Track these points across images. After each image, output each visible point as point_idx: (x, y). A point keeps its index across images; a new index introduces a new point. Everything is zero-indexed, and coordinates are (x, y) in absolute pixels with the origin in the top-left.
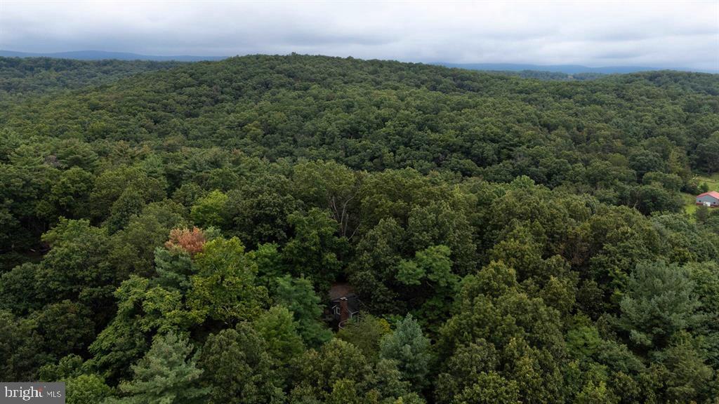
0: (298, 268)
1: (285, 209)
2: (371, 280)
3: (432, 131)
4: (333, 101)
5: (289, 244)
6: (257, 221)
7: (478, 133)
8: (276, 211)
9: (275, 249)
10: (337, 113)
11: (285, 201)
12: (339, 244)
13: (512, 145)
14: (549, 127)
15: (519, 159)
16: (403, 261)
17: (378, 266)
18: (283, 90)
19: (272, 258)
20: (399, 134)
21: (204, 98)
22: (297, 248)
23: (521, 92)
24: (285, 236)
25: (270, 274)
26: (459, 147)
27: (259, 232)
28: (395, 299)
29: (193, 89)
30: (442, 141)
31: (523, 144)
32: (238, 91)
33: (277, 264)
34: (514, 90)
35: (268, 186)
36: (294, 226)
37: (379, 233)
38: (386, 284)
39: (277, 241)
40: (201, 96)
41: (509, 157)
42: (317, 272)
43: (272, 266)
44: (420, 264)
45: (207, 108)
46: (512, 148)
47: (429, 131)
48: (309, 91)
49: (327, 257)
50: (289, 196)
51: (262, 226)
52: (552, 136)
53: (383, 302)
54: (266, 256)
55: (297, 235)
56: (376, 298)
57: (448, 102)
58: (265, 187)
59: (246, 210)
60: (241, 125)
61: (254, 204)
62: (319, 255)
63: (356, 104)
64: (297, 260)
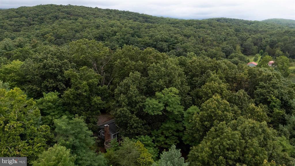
0: (74, 108)
1: (63, 69)
2: (127, 114)
3: (138, 37)
4: (90, 24)
5: (66, 92)
6: (44, 77)
7: (159, 38)
8: (57, 70)
9: (56, 96)
10: (92, 29)
11: (63, 64)
12: (102, 90)
13: (174, 43)
14: (188, 36)
15: (178, 49)
16: (148, 99)
17: (131, 104)
18: (65, 20)
19: (54, 102)
20: (123, 39)
21: (23, 23)
22: (73, 94)
23: (171, 24)
24: (65, 87)
25: (53, 114)
26: (151, 44)
27: (46, 85)
28: (143, 125)
29: (18, 19)
30: (143, 42)
31: (179, 43)
32: (41, 20)
33: (58, 106)
34: (169, 23)
35: (51, 54)
36: (69, 79)
37: (131, 81)
38: (137, 115)
39: (58, 90)
40: (22, 22)
41: (173, 49)
42: (88, 110)
43: (54, 108)
44: (160, 100)
45: (25, 28)
46: (174, 44)
47: (137, 37)
48: (78, 20)
49: (95, 99)
50: (66, 60)
51: (48, 81)
52: (189, 40)
53: (136, 128)
54: (49, 101)
55: (72, 85)
56: (131, 126)
57: (143, 26)
58: (49, 55)
59: (35, 70)
60: (43, 35)
61: (42, 66)
62: (89, 98)
63: (101, 25)
64: (73, 103)
